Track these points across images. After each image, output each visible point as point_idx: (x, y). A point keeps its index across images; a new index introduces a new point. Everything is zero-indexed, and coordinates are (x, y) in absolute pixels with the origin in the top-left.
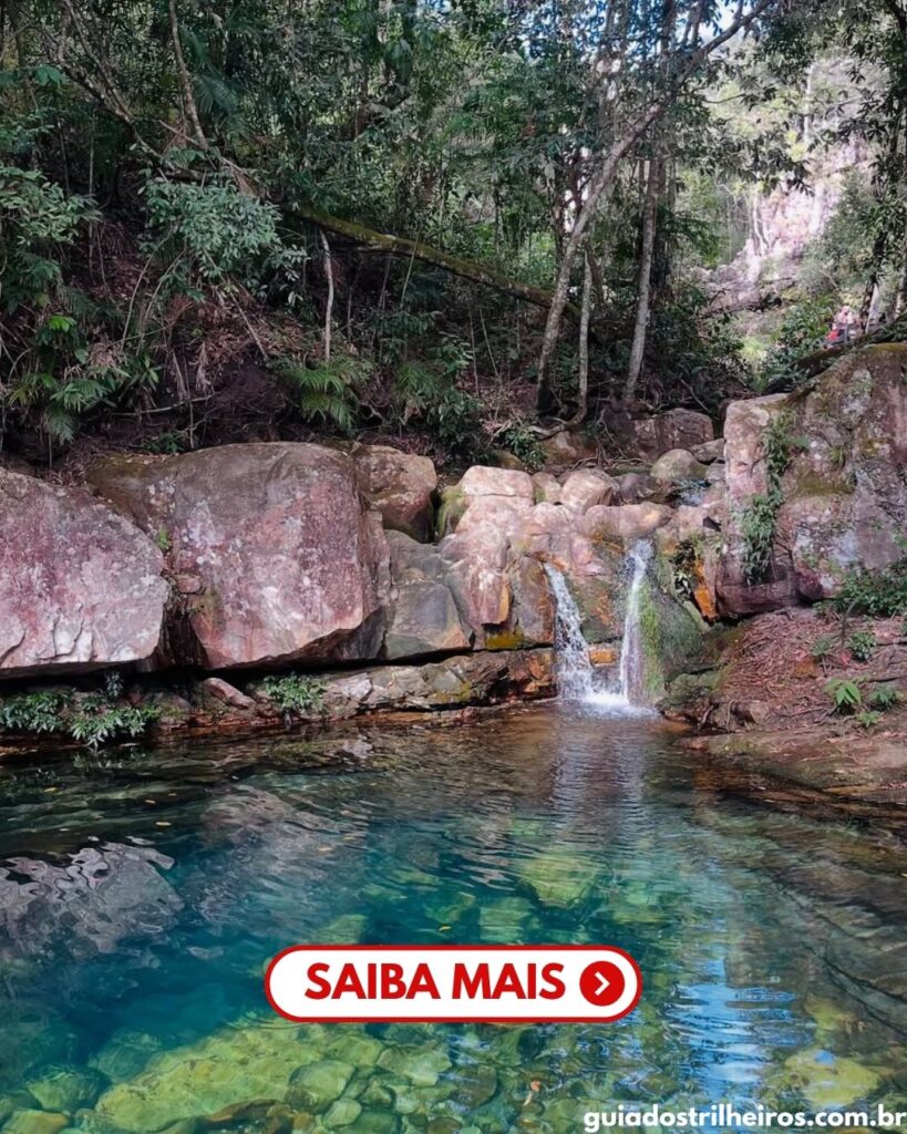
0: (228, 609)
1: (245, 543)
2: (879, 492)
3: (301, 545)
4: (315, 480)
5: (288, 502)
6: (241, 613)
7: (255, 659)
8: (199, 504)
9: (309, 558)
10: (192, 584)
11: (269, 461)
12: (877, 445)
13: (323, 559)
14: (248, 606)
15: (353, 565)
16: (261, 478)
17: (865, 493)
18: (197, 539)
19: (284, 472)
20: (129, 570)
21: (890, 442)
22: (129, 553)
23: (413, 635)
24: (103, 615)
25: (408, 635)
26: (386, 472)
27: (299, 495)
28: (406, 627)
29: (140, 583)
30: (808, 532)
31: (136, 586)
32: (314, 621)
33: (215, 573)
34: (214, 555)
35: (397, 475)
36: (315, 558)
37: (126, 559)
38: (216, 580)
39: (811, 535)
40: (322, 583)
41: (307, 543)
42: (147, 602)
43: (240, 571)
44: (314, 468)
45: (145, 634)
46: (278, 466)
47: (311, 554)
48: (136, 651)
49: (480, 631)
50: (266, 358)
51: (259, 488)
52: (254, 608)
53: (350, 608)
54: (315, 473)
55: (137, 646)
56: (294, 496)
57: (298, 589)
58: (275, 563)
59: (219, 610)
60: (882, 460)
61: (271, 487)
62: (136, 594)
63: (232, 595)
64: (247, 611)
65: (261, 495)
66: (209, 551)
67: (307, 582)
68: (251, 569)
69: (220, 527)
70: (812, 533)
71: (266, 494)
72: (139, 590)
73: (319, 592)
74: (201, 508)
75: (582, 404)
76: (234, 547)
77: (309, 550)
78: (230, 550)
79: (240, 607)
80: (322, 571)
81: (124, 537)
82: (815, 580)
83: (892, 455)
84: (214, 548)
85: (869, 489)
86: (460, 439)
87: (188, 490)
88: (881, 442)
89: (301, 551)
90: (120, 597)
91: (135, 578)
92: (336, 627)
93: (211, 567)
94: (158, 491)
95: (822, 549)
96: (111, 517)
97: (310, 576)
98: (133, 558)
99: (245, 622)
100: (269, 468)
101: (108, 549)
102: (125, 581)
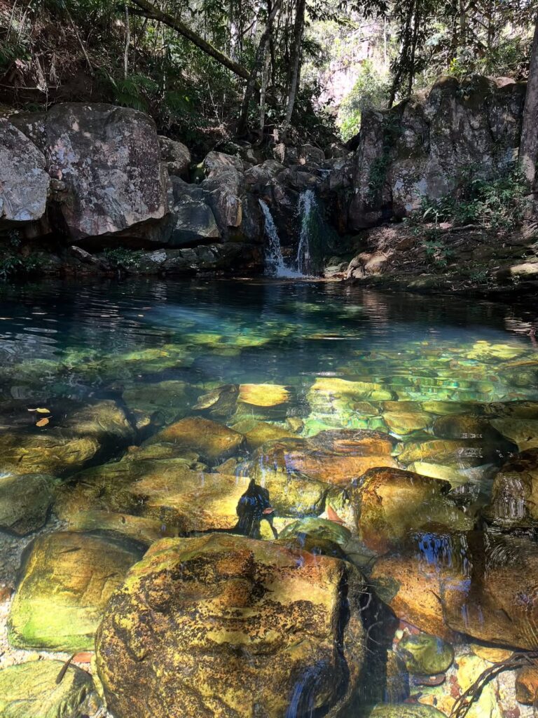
0: (83, 202)
1: (93, 161)
2: (441, 156)
3: (128, 165)
4: (136, 126)
5: (119, 138)
6: (91, 205)
7: (100, 233)
8: (62, 135)
9: (133, 173)
10: (60, 185)
11: (105, 113)
12: (443, 129)
13: (141, 175)
14: (96, 201)
15: (158, 181)
16: (101, 123)
17: (434, 156)
18: (62, 157)
19: (116, 119)
20: (24, 163)
21: (450, 128)
22: (24, 152)
23: (189, 230)
24: (10, 189)
25: (187, 229)
26: (163, 149)
27: (127, 134)
28: (185, 226)
29: (32, 172)
30: (402, 180)
31: (29, 174)
32: (137, 211)
33: (74, 180)
34: (73, 169)
35: (169, 151)
36: (136, 173)
37: (22, 156)
38: (75, 184)
39: (404, 181)
40: (141, 189)
41: (132, 164)
42: (37, 185)
43: (90, 179)
44: (135, 119)
45: (37, 204)
46: (112, 116)
47: (134, 171)
48: (31, 214)
49: (226, 230)
50: (91, 69)
51: (101, 128)
52: (100, 202)
53: (157, 206)
54: (135, 122)
55: (32, 211)
56: (123, 134)
57: (126, 191)
58: (113, 174)
59: (77, 203)
60: (446, 136)
61: (109, 128)
62: (29, 178)
63: (86, 193)
64: (95, 204)
65: (102, 133)
66: (70, 166)
67: (132, 187)
68: (98, 178)
69: (77, 150)
70: (404, 180)
71: (105, 132)
72: (32, 176)
73: (139, 194)
74: (64, 138)
75: (261, 134)
76: (86, 163)
77: (133, 168)
78: (84, 166)
79: (91, 201)
80: (141, 182)
81: (20, 141)
82: (403, 206)
83: (450, 135)
84: (73, 164)
85: (437, 155)
86: (198, 143)
87: (55, 126)
88: (446, 128)
89: (128, 168)
90: (19, 179)
91: (28, 169)
92: (150, 216)
93: (72, 176)
94: (34, 128)
95: (409, 189)
96: (11, 127)
97: (134, 184)
98: (27, 156)
99: (93, 211)
100: (105, 117)
101: (10, 147)
102: (22, 169)
